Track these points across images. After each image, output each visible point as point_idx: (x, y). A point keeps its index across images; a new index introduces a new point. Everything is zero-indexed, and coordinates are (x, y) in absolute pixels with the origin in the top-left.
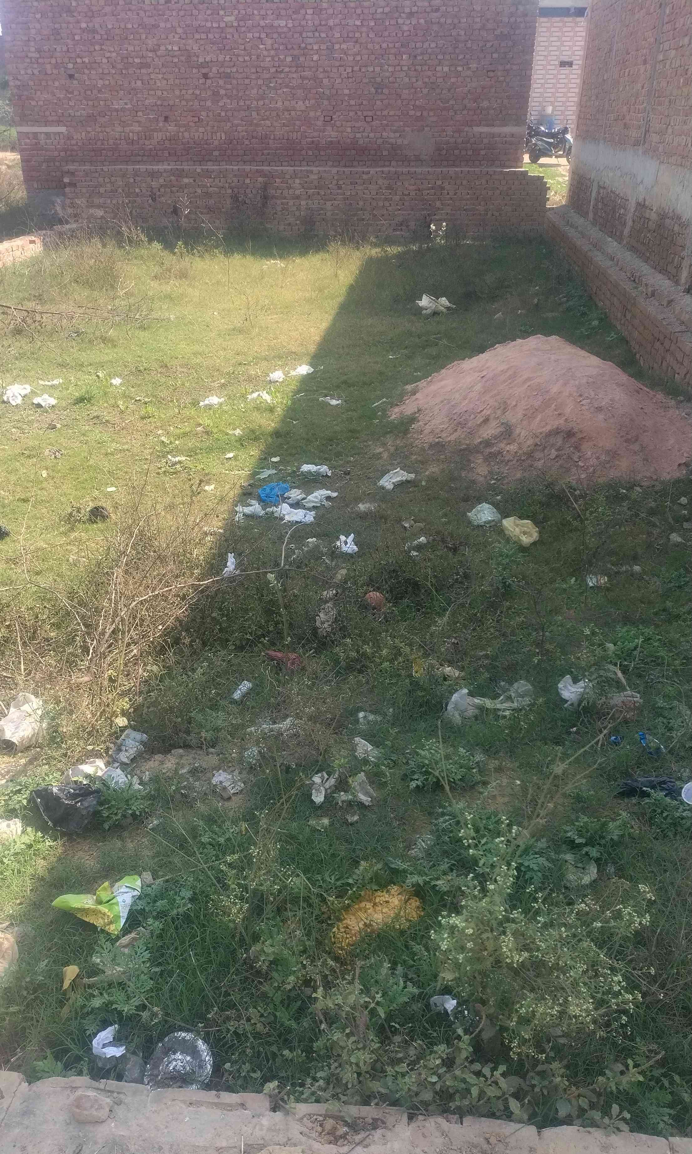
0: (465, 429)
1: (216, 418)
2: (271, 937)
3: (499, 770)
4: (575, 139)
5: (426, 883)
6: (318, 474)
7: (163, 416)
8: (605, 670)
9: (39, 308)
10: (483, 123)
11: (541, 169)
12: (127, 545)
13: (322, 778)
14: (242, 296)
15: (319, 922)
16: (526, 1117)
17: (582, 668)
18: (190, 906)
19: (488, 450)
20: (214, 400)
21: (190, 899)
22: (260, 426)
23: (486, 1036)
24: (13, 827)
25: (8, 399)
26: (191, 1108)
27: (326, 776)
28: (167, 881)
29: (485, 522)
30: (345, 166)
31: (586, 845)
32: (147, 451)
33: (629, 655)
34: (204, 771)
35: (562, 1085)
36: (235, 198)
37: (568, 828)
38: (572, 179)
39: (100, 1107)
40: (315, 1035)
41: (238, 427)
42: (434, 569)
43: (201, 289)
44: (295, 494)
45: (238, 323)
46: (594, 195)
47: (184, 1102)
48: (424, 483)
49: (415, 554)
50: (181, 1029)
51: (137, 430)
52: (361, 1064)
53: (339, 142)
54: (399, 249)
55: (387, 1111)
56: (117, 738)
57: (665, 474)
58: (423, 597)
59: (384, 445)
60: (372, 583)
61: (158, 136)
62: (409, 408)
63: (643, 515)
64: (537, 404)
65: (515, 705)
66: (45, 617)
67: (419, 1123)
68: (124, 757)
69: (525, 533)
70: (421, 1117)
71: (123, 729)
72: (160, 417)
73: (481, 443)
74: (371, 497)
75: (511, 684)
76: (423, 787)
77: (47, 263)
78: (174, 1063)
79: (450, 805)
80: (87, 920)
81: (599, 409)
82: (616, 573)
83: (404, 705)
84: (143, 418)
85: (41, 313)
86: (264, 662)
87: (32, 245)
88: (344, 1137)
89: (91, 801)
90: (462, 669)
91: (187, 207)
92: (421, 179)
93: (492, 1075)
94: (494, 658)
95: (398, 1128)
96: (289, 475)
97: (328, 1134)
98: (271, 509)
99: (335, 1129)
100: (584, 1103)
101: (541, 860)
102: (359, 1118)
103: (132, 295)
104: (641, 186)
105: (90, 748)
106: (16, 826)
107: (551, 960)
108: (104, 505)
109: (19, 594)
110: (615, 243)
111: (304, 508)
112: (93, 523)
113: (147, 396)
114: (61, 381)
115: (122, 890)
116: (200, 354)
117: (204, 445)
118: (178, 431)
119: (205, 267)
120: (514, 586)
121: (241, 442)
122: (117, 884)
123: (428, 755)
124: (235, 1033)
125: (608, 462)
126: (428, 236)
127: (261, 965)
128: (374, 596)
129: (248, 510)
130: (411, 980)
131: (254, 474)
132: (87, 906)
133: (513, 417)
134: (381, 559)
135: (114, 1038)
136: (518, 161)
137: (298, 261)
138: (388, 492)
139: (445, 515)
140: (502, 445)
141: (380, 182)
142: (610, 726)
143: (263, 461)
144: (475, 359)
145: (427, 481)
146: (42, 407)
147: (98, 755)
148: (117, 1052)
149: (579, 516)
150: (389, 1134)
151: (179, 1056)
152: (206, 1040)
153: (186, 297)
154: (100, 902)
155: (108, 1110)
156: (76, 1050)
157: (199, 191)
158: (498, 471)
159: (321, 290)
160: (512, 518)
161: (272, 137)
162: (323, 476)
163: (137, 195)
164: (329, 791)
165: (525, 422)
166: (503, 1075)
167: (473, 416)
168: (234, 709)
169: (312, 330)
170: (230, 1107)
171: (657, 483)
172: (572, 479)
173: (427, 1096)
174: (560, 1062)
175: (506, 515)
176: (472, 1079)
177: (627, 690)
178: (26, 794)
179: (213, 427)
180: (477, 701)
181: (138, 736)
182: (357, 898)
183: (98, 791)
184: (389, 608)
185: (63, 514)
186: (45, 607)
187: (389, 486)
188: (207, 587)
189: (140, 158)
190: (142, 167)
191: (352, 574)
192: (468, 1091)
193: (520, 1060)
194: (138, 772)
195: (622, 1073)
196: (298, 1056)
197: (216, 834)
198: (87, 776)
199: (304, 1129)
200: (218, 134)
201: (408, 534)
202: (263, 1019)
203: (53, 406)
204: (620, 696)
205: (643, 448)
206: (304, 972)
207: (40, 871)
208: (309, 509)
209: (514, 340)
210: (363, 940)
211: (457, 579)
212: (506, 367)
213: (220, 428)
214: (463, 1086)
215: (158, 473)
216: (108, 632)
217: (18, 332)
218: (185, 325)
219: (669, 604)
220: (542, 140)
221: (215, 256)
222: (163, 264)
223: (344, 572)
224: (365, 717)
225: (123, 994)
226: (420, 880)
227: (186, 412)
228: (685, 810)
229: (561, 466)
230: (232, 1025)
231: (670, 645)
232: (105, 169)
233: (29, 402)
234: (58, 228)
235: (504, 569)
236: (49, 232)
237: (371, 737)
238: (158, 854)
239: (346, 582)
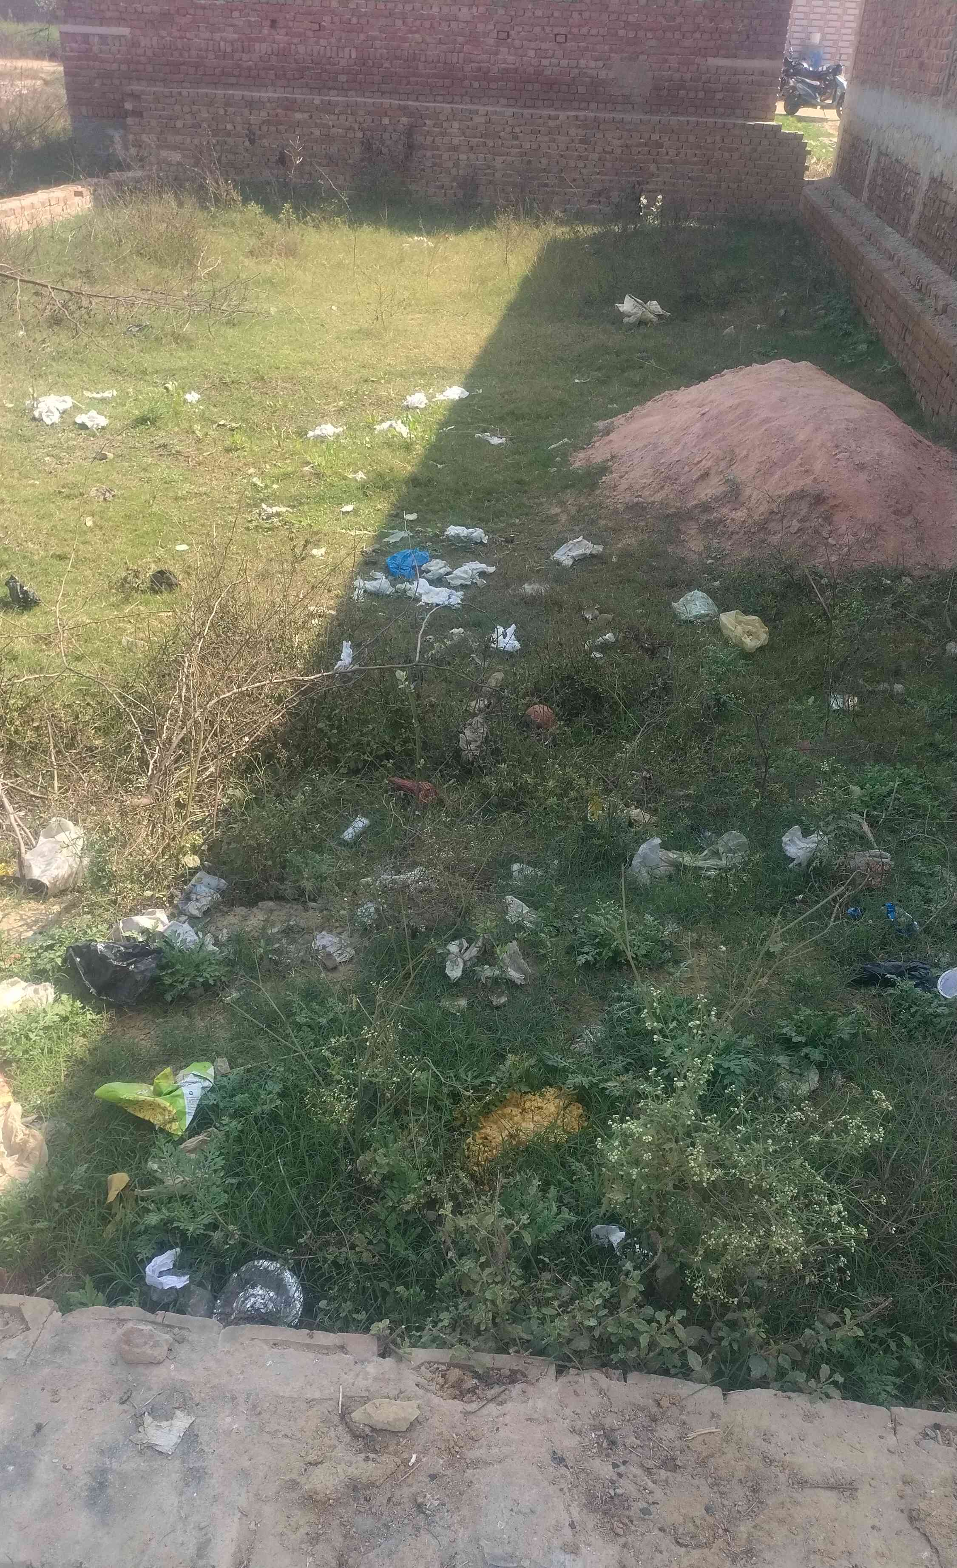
0: (675, 487)
1: (331, 455)
2: (386, 1146)
3: (697, 945)
4: (850, 82)
5: (593, 1085)
6: (469, 539)
7: (256, 449)
8: (846, 819)
9: (86, 289)
10: (722, 52)
11: (799, 125)
12: (203, 624)
13: (460, 946)
14: (373, 285)
15: (448, 1130)
16: (708, 1376)
17: (815, 816)
18: (278, 1102)
19: (705, 517)
20: (328, 429)
21: (278, 1094)
22: (391, 470)
23: (661, 1274)
24: (42, 993)
25: (41, 415)
26: (275, 1350)
27: (466, 945)
28: (248, 1071)
29: (696, 617)
30: (525, 106)
31: (806, 1044)
32: (234, 497)
33: (880, 802)
34: (302, 931)
35: (757, 1337)
36: (367, 145)
37: (784, 1023)
38: (843, 140)
39: (156, 1345)
40: (439, 1269)
41: (361, 469)
42: (623, 676)
43: (315, 273)
44: (437, 566)
45: (365, 322)
46: (872, 164)
47: (266, 1341)
48: (614, 559)
49: (598, 655)
50: (264, 1256)
51: (220, 467)
52: (499, 1302)
53: (516, 70)
54: (595, 230)
55: (529, 1361)
56: (185, 883)
57: (945, 562)
58: (606, 714)
59: (562, 504)
60: (538, 693)
61: (261, 48)
62: (598, 453)
63: (912, 616)
64: (776, 455)
65: (723, 863)
66: (87, 718)
67: (570, 1378)
68: (193, 908)
69: (749, 634)
70: (572, 1371)
71: (194, 871)
72: (252, 450)
73: (696, 506)
74: (541, 575)
75: (719, 834)
76: (595, 964)
77: (99, 224)
78: (253, 1299)
79: (629, 988)
80: (141, 1115)
81: (861, 467)
82: (871, 692)
83: (573, 856)
84: (228, 450)
85: (90, 296)
86: (387, 792)
87: (77, 198)
88: (472, 1391)
89: (149, 963)
90: (654, 812)
91: (299, 154)
92: (629, 131)
93: (668, 1321)
94: (700, 799)
95: (542, 1384)
96: (430, 539)
97: (453, 1386)
98: (403, 586)
99: (461, 1381)
100: (784, 1361)
101: (746, 1061)
102: (493, 1369)
103: (218, 276)
104: (938, 154)
105: (148, 893)
106: (47, 992)
107: (752, 1179)
108: (171, 569)
109: (53, 684)
110: (897, 236)
111: (448, 585)
112: (156, 592)
113: (234, 420)
114: (115, 393)
115: (188, 1079)
116: (311, 364)
117: (312, 492)
118: (276, 471)
119: (321, 241)
120: (731, 705)
121: (364, 490)
122: (182, 1073)
123: (603, 922)
124: (335, 1263)
125: (869, 541)
126: (635, 213)
127: (372, 1178)
128: (540, 710)
129: (370, 585)
130: (567, 1205)
131: (380, 537)
132: (141, 1098)
133: (742, 473)
134: (552, 661)
135: (174, 1265)
136: (768, 110)
137: (452, 239)
138: (565, 568)
139: (642, 605)
140: (725, 511)
141: (573, 132)
142: (848, 894)
143: (394, 519)
144: (693, 389)
145: (619, 557)
146: (87, 428)
147: (158, 904)
148: (178, 1282)
149: (825, 613)
150: (530, 1389)
151: (259, 1291)
152: (295, 1271)
153: (293, 283)
154: (158, 1093)
155: (166, 1348)
156: (123, 1278)
157: (317, 132)
158: (717, 546)
159: (483, 281)
160: (733, 612)
161: (423, 59)
162: (476, 543)
163: (229, 134)
164: (468, 964)
165: (758, 481)
166: (683, 1322)
167: (687, 469)
168: (345, 852)
169: (469, 337)
170: (327, 1350)
171: (934, 573)
172: (818, 562)
173: (583, 1344)
174: (757, 1309)
175: (725, 608)
176: (641, 1326)
177: (873, 848)
178: (61, 951)
179: (326, 467)
180: (672, 855)
181: (213, 881)
182: (501, 1101)
183: (158, 951)
184: (560, 728)
185: (114, 579)
186: (88, 704)
187: (567, 562)
188: (314, 683)
189: (233, 80)
190: (238, 93)
191: (511, 680)
192: (635, 1341)
193: (705, 1306)
194: (213, 929)
195: (837, 1325)
196: (416, 1295)
197: (316, 1013)
198: (144, 931)
199: (422, 1381)
200: (347, 50)
201: (590, 628)
202: (371, 1247)
203: (103, 428)
204: (865, 856)
205: (918, 523)
206: (427, 1189)
207: (79, 1052)
208: (456, 588)
209: (749, 364)
210: (506, 1154)
211: (654, 691)
212: (737, 401)
213: (336, 468)
214: (629, 1333)
215: (248, 529)
216: (175, 741)
217: (56, 321)
218: (291, 322)
219: (938, 737)
220: (803, 82)
221: (336, 227)
222: (262, 234)
223: (499, 676)
224: (521, 870)
225: (187, 1211)
226: (585, 1081)
227: (289, 445)
228: (940, 1006)
229: (805, 544)
230: (331, 1254)
231: (935, 791)
232: (185, 92)
233: (69, 420)
234: (116, 175)
235: (719, 681)
236: (102, 181)
237: (527, 897)
238: (238, 1035)
239: (502, 690)
